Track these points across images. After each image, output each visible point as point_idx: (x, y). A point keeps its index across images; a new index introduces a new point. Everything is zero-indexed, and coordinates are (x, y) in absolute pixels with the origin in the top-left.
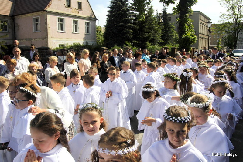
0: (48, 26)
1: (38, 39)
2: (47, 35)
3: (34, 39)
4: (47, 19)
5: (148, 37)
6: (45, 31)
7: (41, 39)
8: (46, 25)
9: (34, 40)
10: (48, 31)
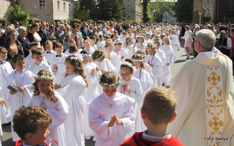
0: (54, 7)
1: (43, 16)
2: (52, 13)
3: (40, 15)
4: (52, 2)
5: (118, 16)
6: (50, 10)
7: (46, 16)
8: (51, 6)
9: (38, 16)
10: (54, 10)
